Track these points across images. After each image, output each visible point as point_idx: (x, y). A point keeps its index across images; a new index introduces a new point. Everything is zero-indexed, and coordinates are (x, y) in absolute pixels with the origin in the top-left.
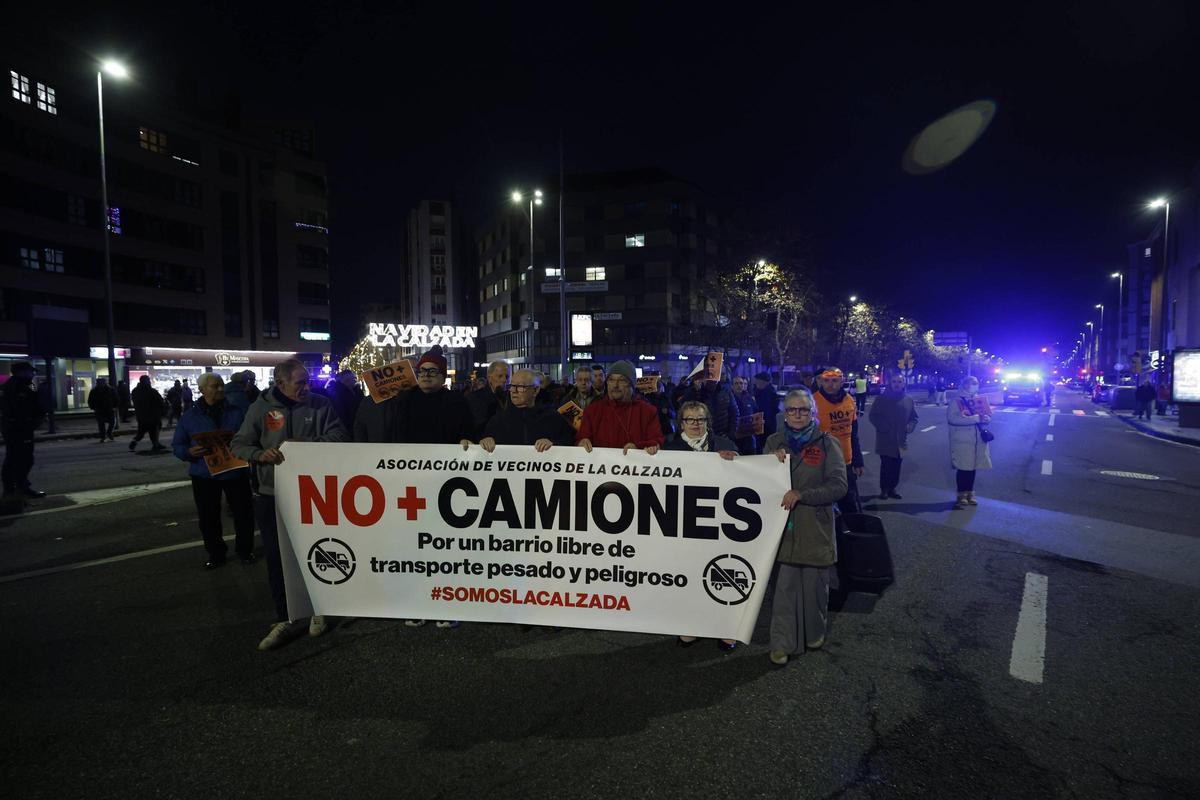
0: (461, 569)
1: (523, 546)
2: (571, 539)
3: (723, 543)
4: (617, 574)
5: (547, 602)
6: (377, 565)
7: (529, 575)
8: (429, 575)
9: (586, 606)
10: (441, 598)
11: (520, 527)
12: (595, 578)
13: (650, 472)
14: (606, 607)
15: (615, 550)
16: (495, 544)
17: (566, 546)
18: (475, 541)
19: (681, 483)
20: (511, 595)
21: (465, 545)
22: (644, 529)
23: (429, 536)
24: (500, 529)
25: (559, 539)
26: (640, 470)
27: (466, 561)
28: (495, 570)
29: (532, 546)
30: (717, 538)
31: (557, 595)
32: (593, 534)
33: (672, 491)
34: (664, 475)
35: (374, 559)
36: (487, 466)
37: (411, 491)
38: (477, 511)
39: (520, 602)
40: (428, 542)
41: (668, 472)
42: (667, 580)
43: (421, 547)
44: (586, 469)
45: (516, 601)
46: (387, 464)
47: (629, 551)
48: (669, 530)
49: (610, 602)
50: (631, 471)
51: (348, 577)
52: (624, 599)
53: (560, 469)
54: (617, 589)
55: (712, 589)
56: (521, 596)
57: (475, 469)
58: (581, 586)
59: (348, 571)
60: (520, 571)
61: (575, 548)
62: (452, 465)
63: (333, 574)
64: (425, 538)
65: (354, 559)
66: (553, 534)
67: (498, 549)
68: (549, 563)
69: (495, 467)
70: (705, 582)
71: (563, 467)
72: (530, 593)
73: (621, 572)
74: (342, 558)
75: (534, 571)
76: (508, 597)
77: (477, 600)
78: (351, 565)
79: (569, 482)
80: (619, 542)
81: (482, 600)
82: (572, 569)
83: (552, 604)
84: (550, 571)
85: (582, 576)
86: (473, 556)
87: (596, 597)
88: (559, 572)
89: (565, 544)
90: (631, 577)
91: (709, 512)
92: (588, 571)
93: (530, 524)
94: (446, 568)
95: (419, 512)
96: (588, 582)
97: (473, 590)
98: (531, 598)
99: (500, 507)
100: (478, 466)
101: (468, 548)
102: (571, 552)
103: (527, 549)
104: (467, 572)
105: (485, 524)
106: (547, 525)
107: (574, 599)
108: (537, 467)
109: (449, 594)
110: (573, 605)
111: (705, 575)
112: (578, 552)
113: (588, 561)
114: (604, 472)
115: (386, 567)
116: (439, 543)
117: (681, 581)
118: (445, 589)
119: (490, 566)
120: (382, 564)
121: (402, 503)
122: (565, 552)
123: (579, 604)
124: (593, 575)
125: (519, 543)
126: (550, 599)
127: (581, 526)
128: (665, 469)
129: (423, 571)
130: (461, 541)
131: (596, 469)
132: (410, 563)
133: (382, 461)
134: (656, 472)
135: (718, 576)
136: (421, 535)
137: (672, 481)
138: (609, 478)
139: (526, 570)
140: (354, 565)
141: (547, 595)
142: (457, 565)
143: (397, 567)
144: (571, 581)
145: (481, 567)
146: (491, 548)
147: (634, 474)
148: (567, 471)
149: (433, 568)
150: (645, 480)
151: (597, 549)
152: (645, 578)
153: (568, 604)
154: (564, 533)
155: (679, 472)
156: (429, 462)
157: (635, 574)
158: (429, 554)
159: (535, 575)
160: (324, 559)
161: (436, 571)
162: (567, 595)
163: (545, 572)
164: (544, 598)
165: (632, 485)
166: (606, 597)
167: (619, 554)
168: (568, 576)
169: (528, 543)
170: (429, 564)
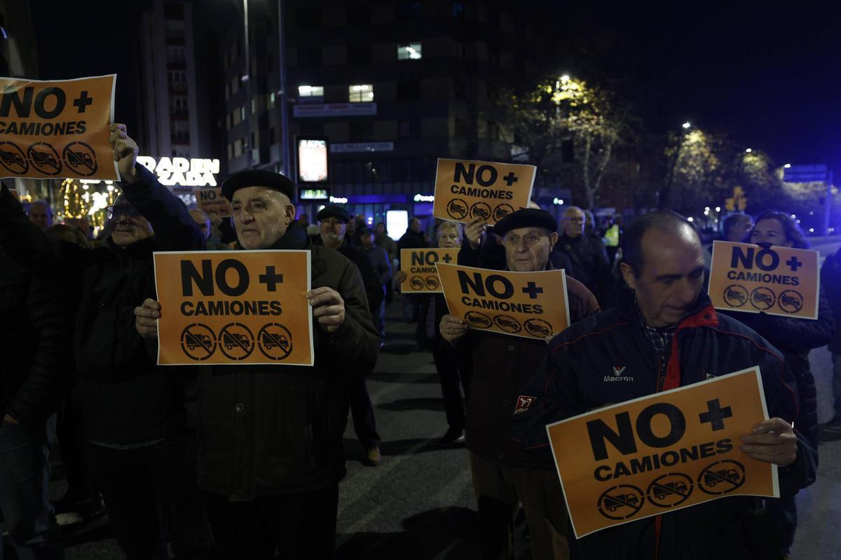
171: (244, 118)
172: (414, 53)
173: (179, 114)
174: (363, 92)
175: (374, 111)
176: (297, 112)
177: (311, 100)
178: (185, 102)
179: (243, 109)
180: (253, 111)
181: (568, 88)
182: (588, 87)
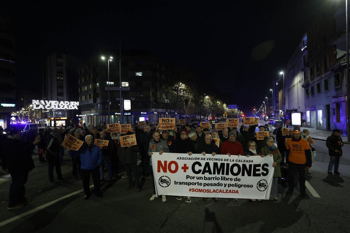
0: (197, 184)
1: (212, 179)
2: (225, 177)
3: (262, 177)
4: (236, 185)
5: (218, 192)
6: (176, 183)
7: (214, 186)
8: (189, 185)
9: (228, 193)
10: (191, 191)
11: (212, 174)
12: (230, 186)
13: (245, 161)
14: (233, 193)
15: (236, 180)
16: (206, 178)
17: (223, 179)
18: (200, 177)
19: (253, 164)
20: (209, 191)
21: (198, 178)
22: (243, 175)
23: (189, 176)
24: (207, 175)
25: (221, 177)
26: (243, 161)
27: (198, 182)
28: (205, 185)
29: (215, 179)
30: (260, 176)
31: (221, 190)
32: (230, 176)
33: (250, 166)
34: (249, 162)
35: (175, 181)
36: (204, 159)
37: (185, 165)
38: (201, 170)
39: (211, 192)
40: (189, 177)
41: (250, 161)
42: (248, 186)
43: (187, 179)
44: (229, 160)
45: (210, 192)
46: (179, 158)
47: (239, 180)
48: (249, 175)
49: (234, 192)
50: (241, 161)
51: (168, 185)
52: (237, 191)
53: (222, 160)
54: (236, 189)
55: (259, 188)
56: (212, 191)
57: (201, 160)
58: (227, 188)
59: (169, 184)
60: (211, 185)
61: (225, 179)
62: (196, 159)
63: (165, 185)
64: (188, 177)
65: (170, 181)
66: (220, 176)
67: (206, 180)
68: (219, 183)
69: (206, 159)
70: (257, 186)
71: (223, 160)
72: (214, 190)
73: (237, 185)
74: (167, 181)
75: (215, 185)
76: (208, 191)
77: (201, 192)
78: (169, 183)
79: (225, 163)
80: (237, 178)
81: (202, 192)
82: (224, 184)
83: (219, 192)
84: (219, 185)
85: (227, 185)
86: (200, 181)
87: (230, 190)
88: (221, 185)
89: (223, 178)
90: (239, 186)
91: (259, 170)
92: (229, 184)
93: (214, 173)
94: (193, 184)
95: (187, 170)
96: (228, 187)
97: (200, 189)
98: (214, 191)
99: (207, 169)
100: (202, 159)
101: (199, 179)
102: (225, 180)
103: (213, 180)
104: (198, 185)
105: (203, 173)
106: (219, 173)
107: (225, 191)
108: (216, 159)
109: (193, 190)
110: (224, 192)
111: (257, 185)
112: (226, 180)
113: (229, 182)
114: (234, 161)
115: (178, 183)
116: (191, 178)
117: (251, 186)
118: (193, 189)
119: (204, 184)
120: (177, 183)
121: (183, 168)
122: (223, 180)
123: (226, 192)
124: (230, 185)
125: (211, 178)
126: (219, 191)
127: (227, 174)
128: (249, 160)
129: (187, 184)
130: (197, 177)
131: (232, 160)
132: (184, 183)
133: (178, 158)
134: (247, 161)
135: (260, 185)
136: (187, 176)
137: (251, 163)
138: (235, 162)
139: (213, 184)
140: (170, 183)
141: (218, 190)
142: (196, 183)
143: (181, 183)
144: (224, 187)
145: (202, 184)
146: (205, 179)
147: (241, 162)
148: (224, 161)
149: (190, 184)
150: (244, 163)
151: (231, 179)
152: (243, 186)
153: (223, 192)
154: (223, 176)
155: (252, 161)
156: (190, 158)
157: (240, 185)
158: (189, 180)
159: (215, 186)
160: (162, 181)
161: (190, 185)
162: (223, 190)
163: (218, 185)
164: (217, 191)
165: (241, 164)
166: (233, 191)
167: (236, 181)
168: (224, 185)
169: (214, 178)
170: (189, 183)
171: (86, 90)
172: (139, 74)
173: (60, 87)
174: (126, 84)
175: (129, 89)
176: (106, 89)
177: (111, 85)
178: (62, 83)
179: (86, 87)
180: (90, 88)
181: (183, 86)
182: (186, 85)
